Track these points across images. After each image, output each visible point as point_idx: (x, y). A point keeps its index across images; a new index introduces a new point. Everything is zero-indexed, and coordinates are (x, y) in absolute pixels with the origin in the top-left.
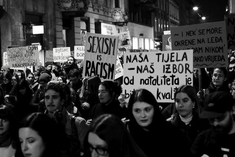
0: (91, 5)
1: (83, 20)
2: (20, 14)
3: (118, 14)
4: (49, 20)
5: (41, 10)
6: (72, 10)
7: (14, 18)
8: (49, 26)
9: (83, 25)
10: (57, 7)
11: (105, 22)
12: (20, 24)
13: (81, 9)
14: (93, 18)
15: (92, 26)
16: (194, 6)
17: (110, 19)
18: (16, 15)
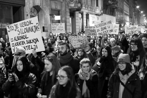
0: (84, 5)
1: (80, 13)
2: (48, 10)
3: (97, 10)
4: (63, 13)
5: (59, 8)
6: (75, 8)
7: (45, 12)
8: (63, 16)
9: (80, 15)
10: (67, 6)
11: (91, 14)
12: (49, 15)
13: (79, 7)
14: (85, 12)
15: (85, 16)
16: (137, 6)
17: (93, 12)
18: (46, 10)
